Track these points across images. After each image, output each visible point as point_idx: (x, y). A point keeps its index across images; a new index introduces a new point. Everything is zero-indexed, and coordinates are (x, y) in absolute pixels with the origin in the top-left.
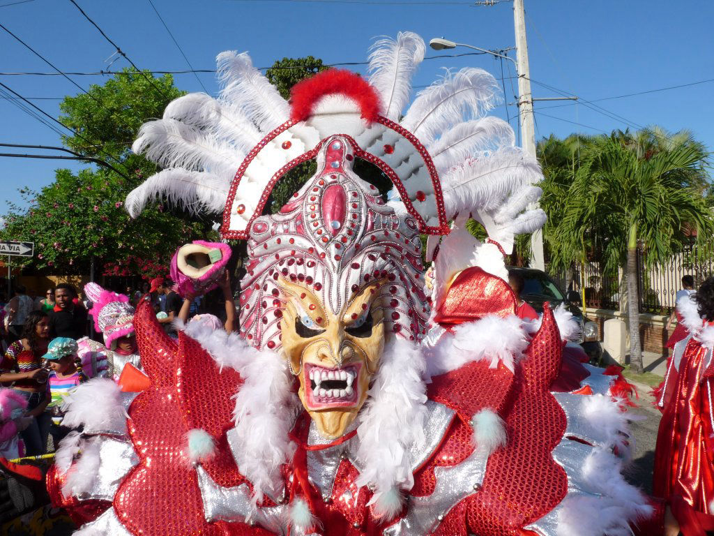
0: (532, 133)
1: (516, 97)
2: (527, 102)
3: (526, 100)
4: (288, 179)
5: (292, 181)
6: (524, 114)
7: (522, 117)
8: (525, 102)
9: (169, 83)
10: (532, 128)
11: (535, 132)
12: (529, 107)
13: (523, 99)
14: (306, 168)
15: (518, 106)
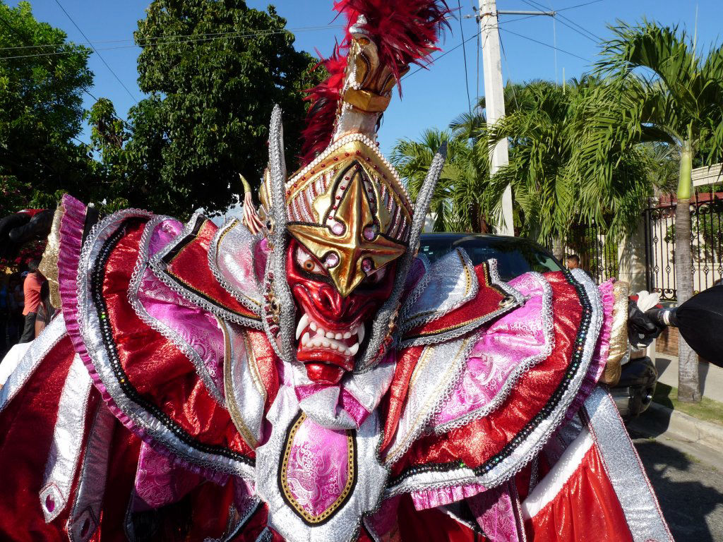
0: (498, 56)
1: (474, 8)
2: (491, 14)
3: (489, 12)
4: (176, 131)
5: (181, 134)
6: (487, 31)
7: (483, 35)
8: (487, 14)
9: (25, 12)
10: (498, 50)
11: (501, 56)
12: (493, 20)
13: (485, 11)
14: (199, 115)
15: (478, 21)
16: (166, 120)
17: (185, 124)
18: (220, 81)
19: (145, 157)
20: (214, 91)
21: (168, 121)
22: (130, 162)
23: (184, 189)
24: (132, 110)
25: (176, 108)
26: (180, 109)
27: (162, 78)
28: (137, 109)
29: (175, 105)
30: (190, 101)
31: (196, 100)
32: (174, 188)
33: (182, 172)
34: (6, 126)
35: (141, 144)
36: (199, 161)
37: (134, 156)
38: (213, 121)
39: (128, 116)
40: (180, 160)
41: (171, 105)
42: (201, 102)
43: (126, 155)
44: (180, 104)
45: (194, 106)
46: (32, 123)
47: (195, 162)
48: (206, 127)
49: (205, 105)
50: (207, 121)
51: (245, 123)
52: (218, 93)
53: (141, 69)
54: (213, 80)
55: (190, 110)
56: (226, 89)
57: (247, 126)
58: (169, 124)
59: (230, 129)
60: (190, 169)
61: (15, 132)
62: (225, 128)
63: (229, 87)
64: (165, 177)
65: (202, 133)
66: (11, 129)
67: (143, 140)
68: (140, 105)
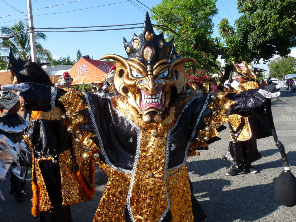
16: (254, 24)
17: (263, 24)
18: (281, 2)
19: (241, 39)
20: (277, 7)
21: (256, 23)
22: (236, 42)
23: (257, 51)
24: (236, 21)
25: (260, 17)
26: (261, 18)
27: (251, 6)
28: (238, 20)
29: (259, 16)
30: (266, 14)
31: (269, 13)
32: (253, 51)
33: (257, 44)
34: (195, 34)
35: (240, 34)
36: (265, 38)
37: (238, 39)
38: (276, 21)
39: (234, 24)
40: (256, 39)
41: (258, 16)
42: (271, 13)
43: (235, 39)
44: (261, 16)
45: (267, 15)
46: (203, 32)
47: (263, 39)
48: (273, 23)
49: (272, 14)
50: (274, 21)
51: (291, 19)
52: (279, 8)
53: (239, 4)
54: (277, 2)
55: (266, 18)
56: (284, 6)
57: (292, 20)
58: (256, 25)
59: (284, 23)
60: (261, 42)
61: (197, 36)
62: (282, 23)
63: (285, 5)
64: (249, 47)
65: (271, 26)
66: (196, 35)
67: (241, 32)
68: (240, 18)
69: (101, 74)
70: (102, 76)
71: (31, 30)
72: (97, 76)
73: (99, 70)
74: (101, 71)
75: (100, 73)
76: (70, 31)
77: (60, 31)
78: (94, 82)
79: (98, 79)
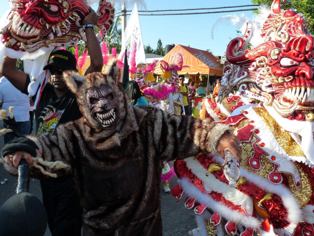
69: (199, 64)
70: (199, 66)
71: (123, 13)
72: (193, 66)
73: (196, 59)
74: (199, 60)
75: (197, 63)
76: (164, 15)
77: (153, 14)
78: (189, 73)
79: (194, 69)
